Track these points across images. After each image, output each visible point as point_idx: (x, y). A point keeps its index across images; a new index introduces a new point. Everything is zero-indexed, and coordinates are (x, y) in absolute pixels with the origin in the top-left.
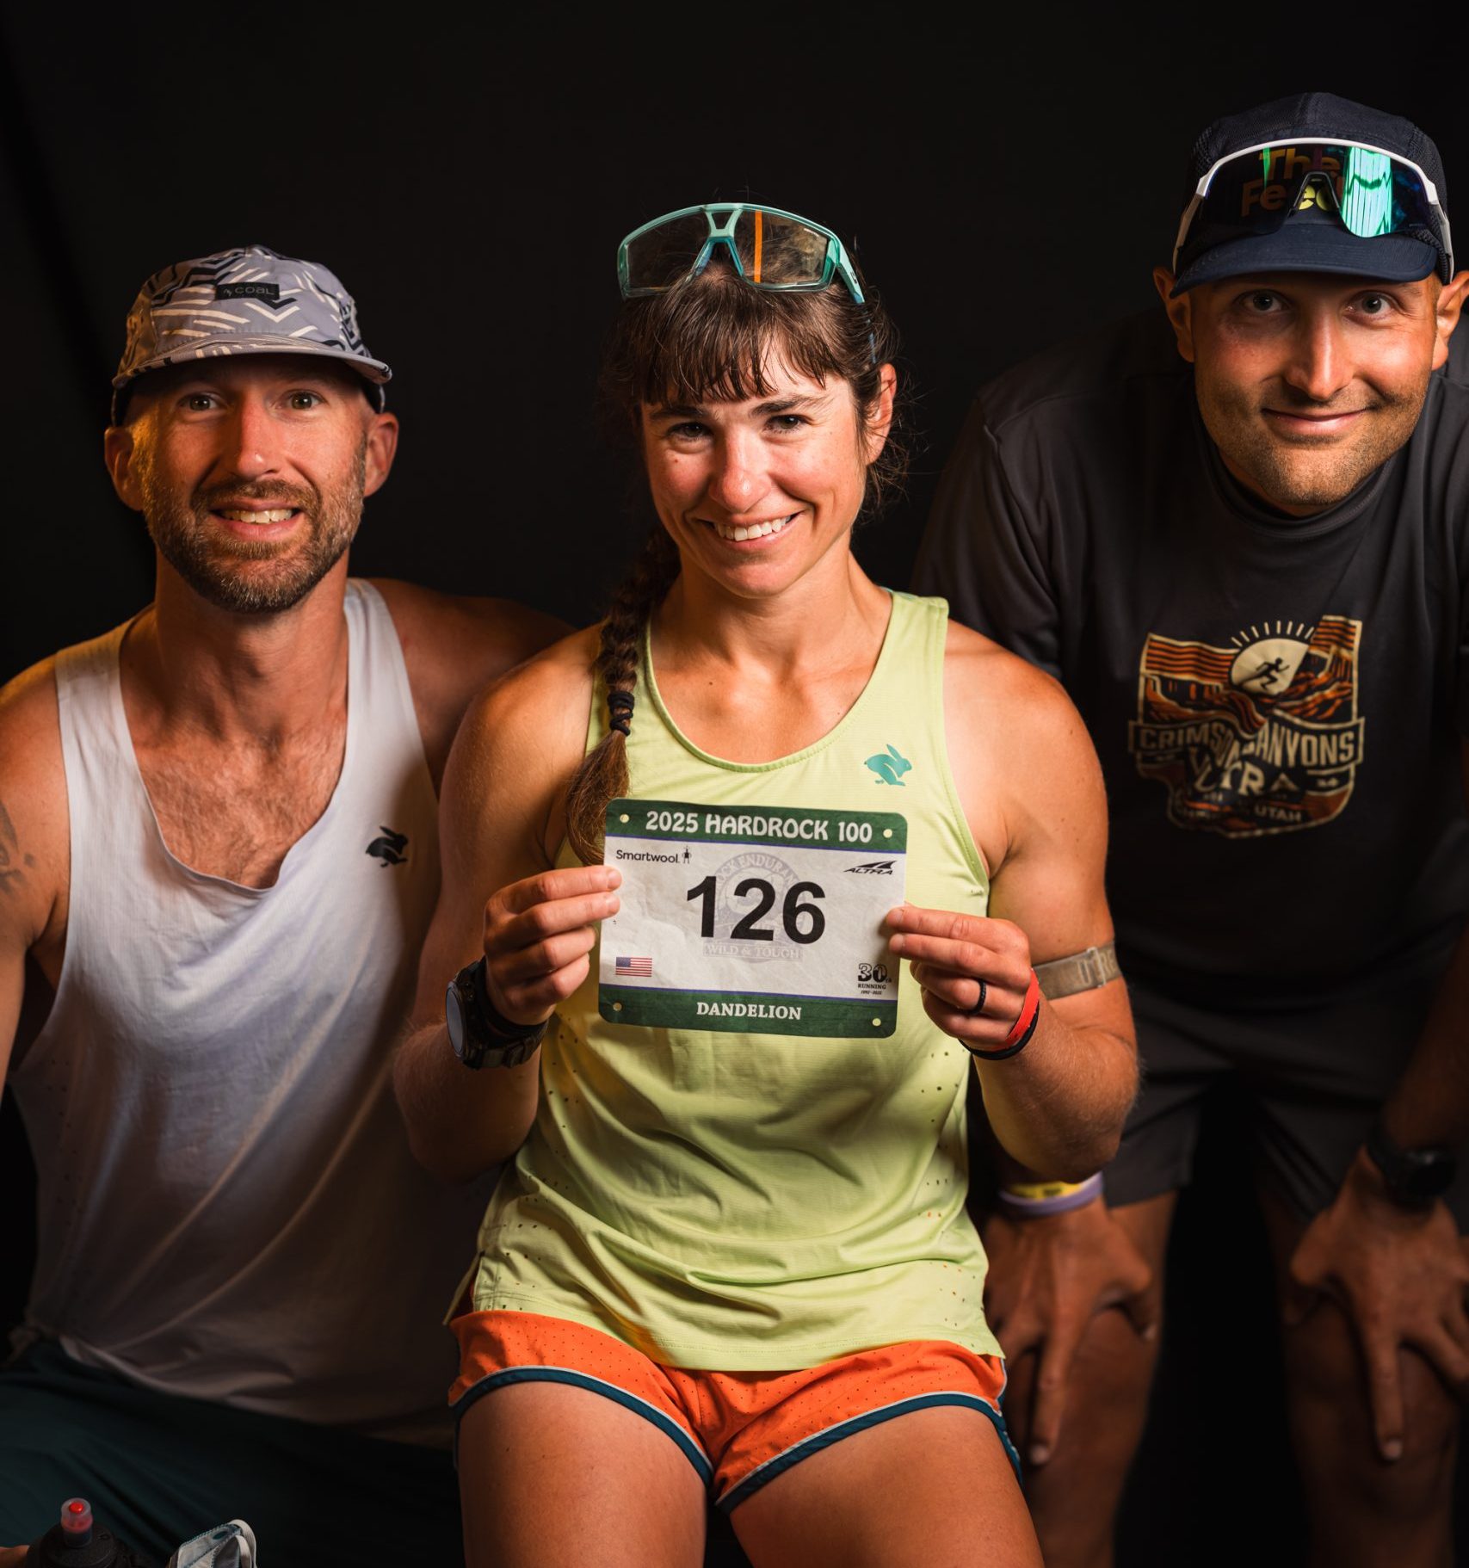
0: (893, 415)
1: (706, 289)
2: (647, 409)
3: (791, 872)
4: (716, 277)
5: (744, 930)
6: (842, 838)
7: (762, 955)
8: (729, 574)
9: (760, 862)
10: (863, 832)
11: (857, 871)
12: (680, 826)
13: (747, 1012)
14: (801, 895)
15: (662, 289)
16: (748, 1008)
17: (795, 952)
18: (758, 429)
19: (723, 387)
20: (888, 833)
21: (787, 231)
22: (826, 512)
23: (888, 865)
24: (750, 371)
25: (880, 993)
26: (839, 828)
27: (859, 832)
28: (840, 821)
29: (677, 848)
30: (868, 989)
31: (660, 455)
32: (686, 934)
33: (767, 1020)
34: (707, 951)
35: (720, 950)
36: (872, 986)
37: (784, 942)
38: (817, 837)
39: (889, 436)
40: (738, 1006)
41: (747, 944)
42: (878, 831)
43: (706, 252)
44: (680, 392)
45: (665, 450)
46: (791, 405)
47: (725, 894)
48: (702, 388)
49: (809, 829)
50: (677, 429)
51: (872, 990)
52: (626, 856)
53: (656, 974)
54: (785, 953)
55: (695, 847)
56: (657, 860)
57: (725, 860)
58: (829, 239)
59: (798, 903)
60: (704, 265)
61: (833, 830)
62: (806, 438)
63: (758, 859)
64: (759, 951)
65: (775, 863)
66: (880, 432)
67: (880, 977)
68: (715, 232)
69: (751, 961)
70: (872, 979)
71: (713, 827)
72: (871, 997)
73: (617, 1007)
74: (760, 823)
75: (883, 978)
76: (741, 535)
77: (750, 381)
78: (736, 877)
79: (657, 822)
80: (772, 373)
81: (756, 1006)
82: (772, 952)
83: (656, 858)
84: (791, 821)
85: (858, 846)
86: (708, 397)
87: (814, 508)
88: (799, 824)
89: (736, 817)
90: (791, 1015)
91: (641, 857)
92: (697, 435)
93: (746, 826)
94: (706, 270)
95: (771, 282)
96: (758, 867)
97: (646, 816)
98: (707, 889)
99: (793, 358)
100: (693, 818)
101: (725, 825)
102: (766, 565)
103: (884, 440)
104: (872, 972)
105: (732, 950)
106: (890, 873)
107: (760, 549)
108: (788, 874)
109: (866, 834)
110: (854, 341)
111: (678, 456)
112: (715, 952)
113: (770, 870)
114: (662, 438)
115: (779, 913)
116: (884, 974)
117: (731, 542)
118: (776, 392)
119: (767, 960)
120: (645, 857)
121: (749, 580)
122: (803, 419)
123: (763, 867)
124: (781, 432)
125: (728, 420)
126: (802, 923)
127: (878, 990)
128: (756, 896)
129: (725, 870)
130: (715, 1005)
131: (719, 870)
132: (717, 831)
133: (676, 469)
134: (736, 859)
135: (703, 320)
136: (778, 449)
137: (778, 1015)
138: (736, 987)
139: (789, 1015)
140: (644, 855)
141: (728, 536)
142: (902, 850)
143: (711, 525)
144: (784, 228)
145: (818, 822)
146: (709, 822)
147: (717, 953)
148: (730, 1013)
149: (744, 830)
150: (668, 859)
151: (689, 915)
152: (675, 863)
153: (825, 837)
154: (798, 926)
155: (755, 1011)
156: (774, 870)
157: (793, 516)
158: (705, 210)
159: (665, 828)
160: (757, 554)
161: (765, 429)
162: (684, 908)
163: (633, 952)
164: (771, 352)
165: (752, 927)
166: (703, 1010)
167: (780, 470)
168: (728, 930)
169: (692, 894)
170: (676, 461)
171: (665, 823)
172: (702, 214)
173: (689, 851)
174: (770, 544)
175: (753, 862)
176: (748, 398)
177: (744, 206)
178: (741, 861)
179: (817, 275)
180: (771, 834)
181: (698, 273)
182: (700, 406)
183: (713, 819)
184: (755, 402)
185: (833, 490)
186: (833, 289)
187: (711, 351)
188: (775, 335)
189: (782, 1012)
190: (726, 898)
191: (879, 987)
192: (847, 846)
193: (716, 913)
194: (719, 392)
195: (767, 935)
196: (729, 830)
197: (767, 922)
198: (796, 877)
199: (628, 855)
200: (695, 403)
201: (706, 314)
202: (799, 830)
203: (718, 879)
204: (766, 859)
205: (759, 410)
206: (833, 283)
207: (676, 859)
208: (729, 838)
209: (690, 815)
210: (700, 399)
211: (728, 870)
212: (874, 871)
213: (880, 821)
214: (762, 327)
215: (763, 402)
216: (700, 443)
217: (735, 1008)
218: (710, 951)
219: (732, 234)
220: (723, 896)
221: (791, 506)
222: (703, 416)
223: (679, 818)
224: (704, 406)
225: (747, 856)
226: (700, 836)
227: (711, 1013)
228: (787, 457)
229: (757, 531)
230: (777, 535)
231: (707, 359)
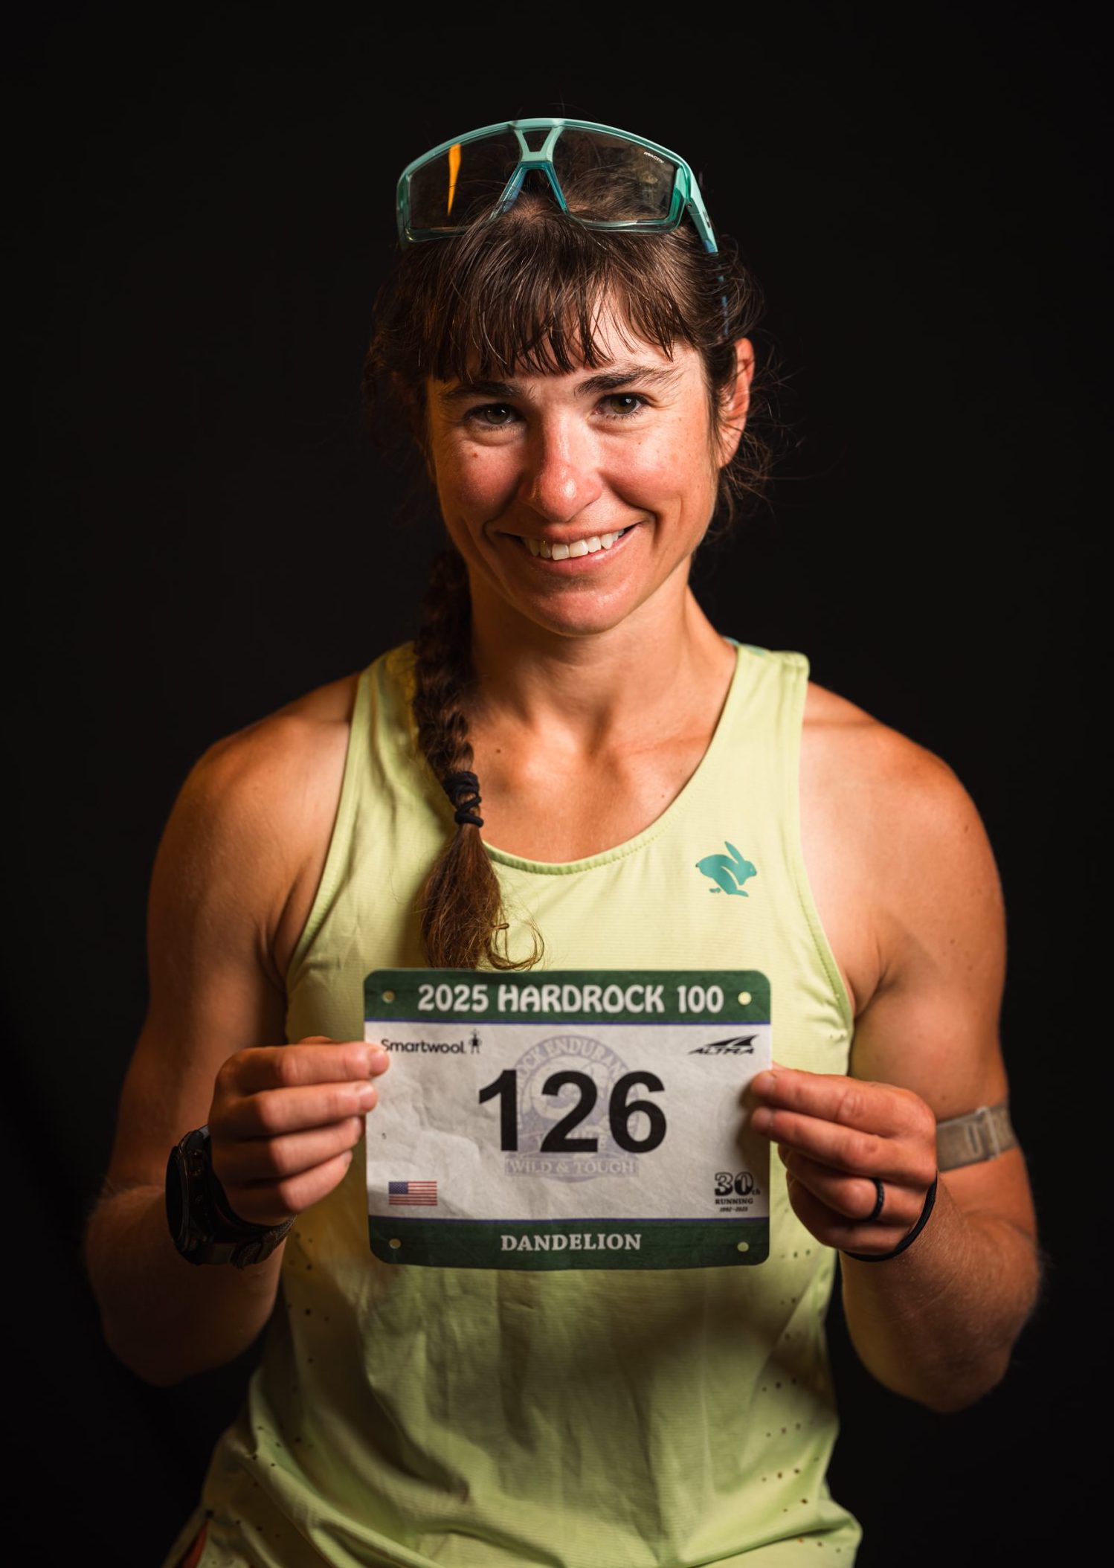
0: (751, 403)
1: (517, 227)
2: (436, 389)
3: (616, 1059)
4: (529, 214)
5: (558, 1141)
6: (683, 1008)
7: (584, 1172)
8: (543, 603)
9: (575, 1048)
10: (712, 999)
11: (706, 1052)
12: (464, 1003)
13: (569, 1244)
14: (632, 1090)
15: (456, 229)
16: (569, 1240)
17: (628, 1164)
18: (585, 412)
19: (540, 352)
20: (745, 998)
21: (622, 156)
22: (670, 525)
23: (747, 1042)
24: (577, 333)
25: (745, 1209)
26: (677, 994)
27: (706, 999)
28: (680, 985)
29: (461, 1033)
30: (729, 1206)
31: (453, 448)
32: (481, 1148)
33: (597, 1251)
34: (510, 1169)
35: (528, 1168)
36: (735, 1201)
37: (613, 1153)
38: (649, 1009)
39: (747, 429)
40: (556, 1238)
41: (563, 1161)
42: (731, 996)
43: (516, 181)
44: (483, 361)
45: (460, 441)
46: (629, 379)
47: (530, 1093)
48: (514, 357)
49: (638, 998)
50: (478, 412)
51: (734, 1206)
52: (394, 1047)
53: (444, 1202)
54: (615, 1167)
55: (485, 1031)
56: (436, 1050)
57: (527, 1048)
58: (676, 167)
59: (629, 1101)
60: (514, 196)
61: (671, 998)
62: (649, 426)
63: (572, 1044)
64: (579, 1167)
65: (595, 1048)
66: (734, 424)
67: (744, 1189)
68: (528, 156)
69: (570, 1180)
70: (734, 1191)
71: (509, 1003)
72: (733, 1215)
73: (394, 1244)
74: (571, 994)
75: (749, 1190)
76: (560, 553)
77: (577, 345)
78: (543, 1069)
79: (433, 1000)
80: (605, 337)
81: (579, 1236)
82: (597, 1166)
83: (435, 1048)
84: (613, 988)
85: (705, 1018)
86: (522, 369)
87: (655, 519)
88: (624, 992)
89: (539, 987)
90: (628, 1244)
91: (415, 1047)
92: (502, 422)
93: (553, 999)
94: (517, 204)
95: (603, 220)
96: (572, 1055)
97: (417, 991)
98: (505, 1086)
99: (633, 318)
100: (480, 992)
101: (525, 1000)
102: (593, 593)
103: (739, 434)
104: (733, 1183)
105: (543, 1167)
106: (751, 1051)
107: (586, 571)
108: (614, 1062)
109: (715, 1001)
110: (707, 299)
111: (478, 449)
112: (520, 1169)
113: (588, 1058)
114: (458, 425)
115: (604, 1115)
116: (749, 1184)
117: (545, 562)
118: (610, 362)
119: (591, 1178)
120: (420, 1048)
121: (569, 613)
122: (644, 400)
123: (579, 1054)
124: (615, 418)
125: (547, 399)
126: (635, 1127)
127: (742, 1205)
128: (571, 1093)
129: (528, 1061)
130: (525, 1238)
131: (520, 1062)
132: (514, 1008)
133: (475, 466)
134: (541, 1045)
135: (513, 268)
136: (611, 440)
137: (611, 1246)
138: (551, 1214)
139: (624, 1244)
140: (417, 1045)
141: (543, 555)
142: (766, 1020)
143: (518, 540)
144: (618, 151)
145: (649, 989)
146: (502, 996)
147: (524, 1171)
148: (546, 1247)
149: (551, 1005)
150: (450, 1049)
151: (483, 1123)
152: (460, 1054)
153: (661, 1008)
154: (630, 1131)
155: (578, 1242)
156: (593, 1058)
157: (627, 530)
158: (514, 128)
159: (444, 1007)
160: (582, 577)
161: (593, 414)
162: (476, 1113)
163: (413, 1175)
164: (605, 309)
165: (569, 1136)
166: (510, 1243)
167: (614, 468)
168: (535, 1141)
169: (485, 1095)
170: (475, 456)
171: (444, 999)
172: (510, 133)
173: (478, 1037)
174: (598, 564)
175: (565, 1048)
176: (574, 370)
177: (567, 123)
178: (548, 1047)
179: (663, 211)
180: (587, 1008)
181: (506, 208)
182: (510, 382)
183: (508, 991)
184: (582, 375)
185: (680, 495)
186: (680, 232)
187: (524, 309)
188: (610, 285)
189: (615, 1242)
190: (532, 1098)
191: (744, 1201)
192: (691, 1019)
193: (519, 1118)
194: (536, 362)
195: (589, 1145)
196: (530, 1005)
197: (589, 1128)
198: (623, 1065)
199: (397, 1045)
200: (504, 378)
201: (518, 260)
202: (625, 1000)
203: (519, 1074)
204: (582, 1044)
205: (587, 386)
206: (682, 224)
207: (461, 1049)
208: (531, 1017)
209: (477, 988)
210: (511, 371)
211: (531, 1061)
212: (729, 1050)
213: (732, 981)
214: (592, 276)
215: (593, 376)
216: (509, 432)
217: (551, 1241)
218: (515, 1170)
219: (550, 158)
220: (526, 1097)
221: (627, 516)
222: (513, 395)
223: (461, 993)
224: (516, 381)
225: (557, 1042)
226: (492, 1016)
227: (520, 1248)
228: (624, 451)
229: (582, 548)
230: (607, 553)
231: (520, 319)
